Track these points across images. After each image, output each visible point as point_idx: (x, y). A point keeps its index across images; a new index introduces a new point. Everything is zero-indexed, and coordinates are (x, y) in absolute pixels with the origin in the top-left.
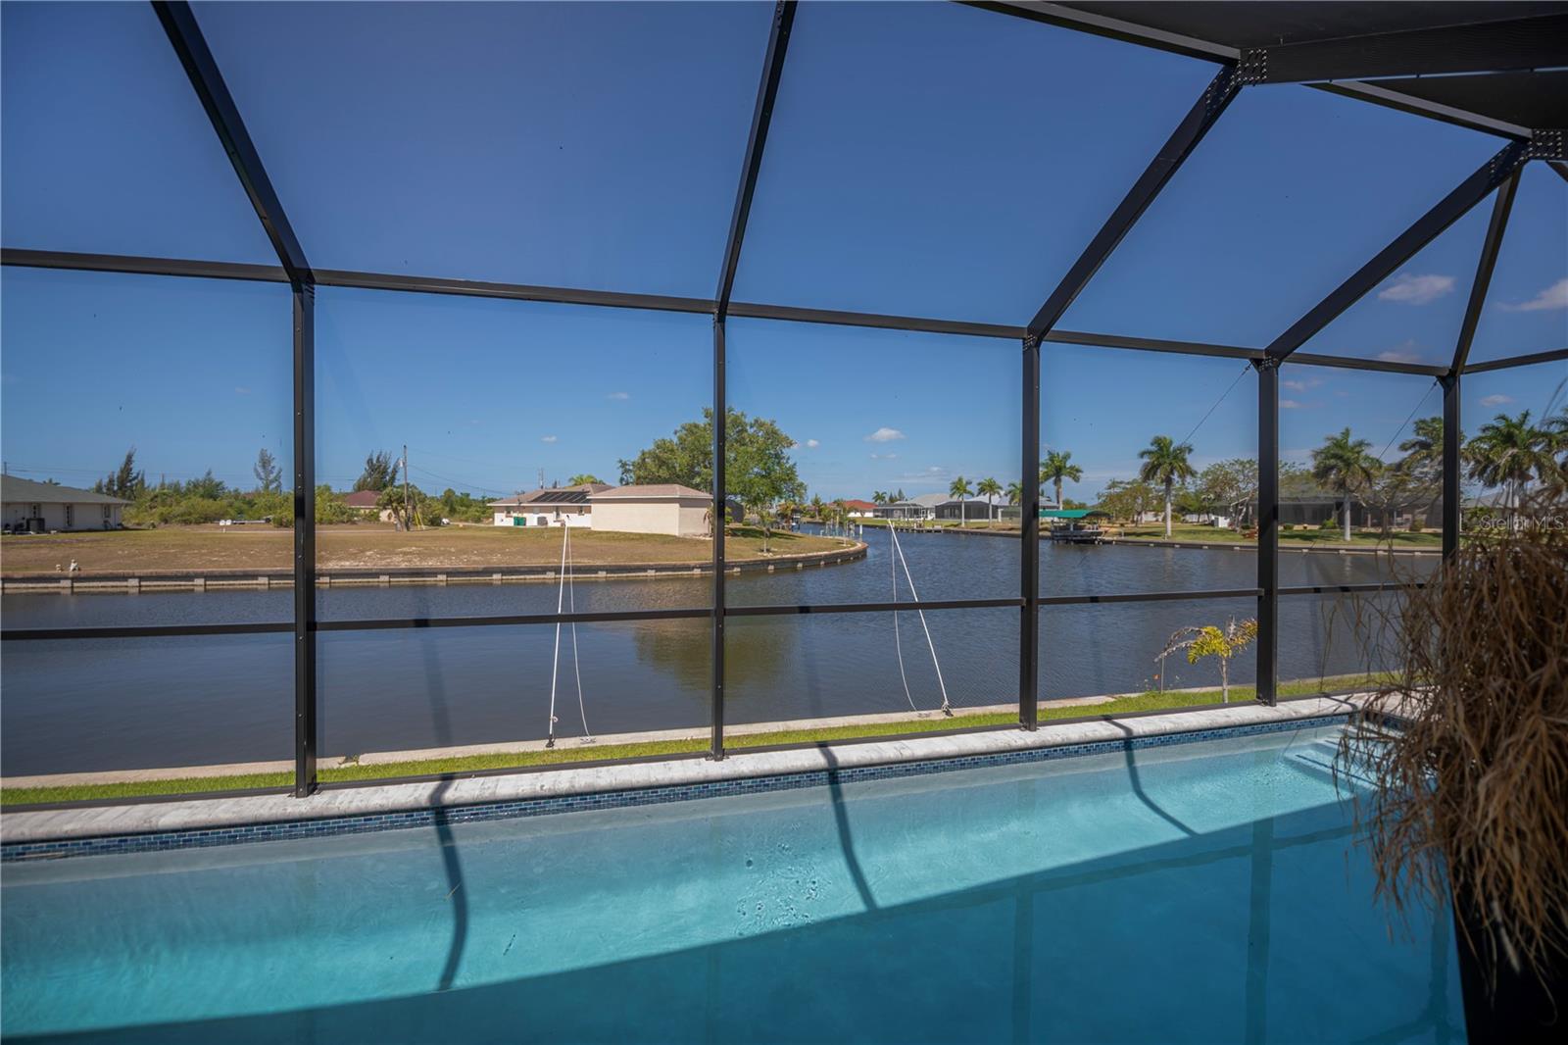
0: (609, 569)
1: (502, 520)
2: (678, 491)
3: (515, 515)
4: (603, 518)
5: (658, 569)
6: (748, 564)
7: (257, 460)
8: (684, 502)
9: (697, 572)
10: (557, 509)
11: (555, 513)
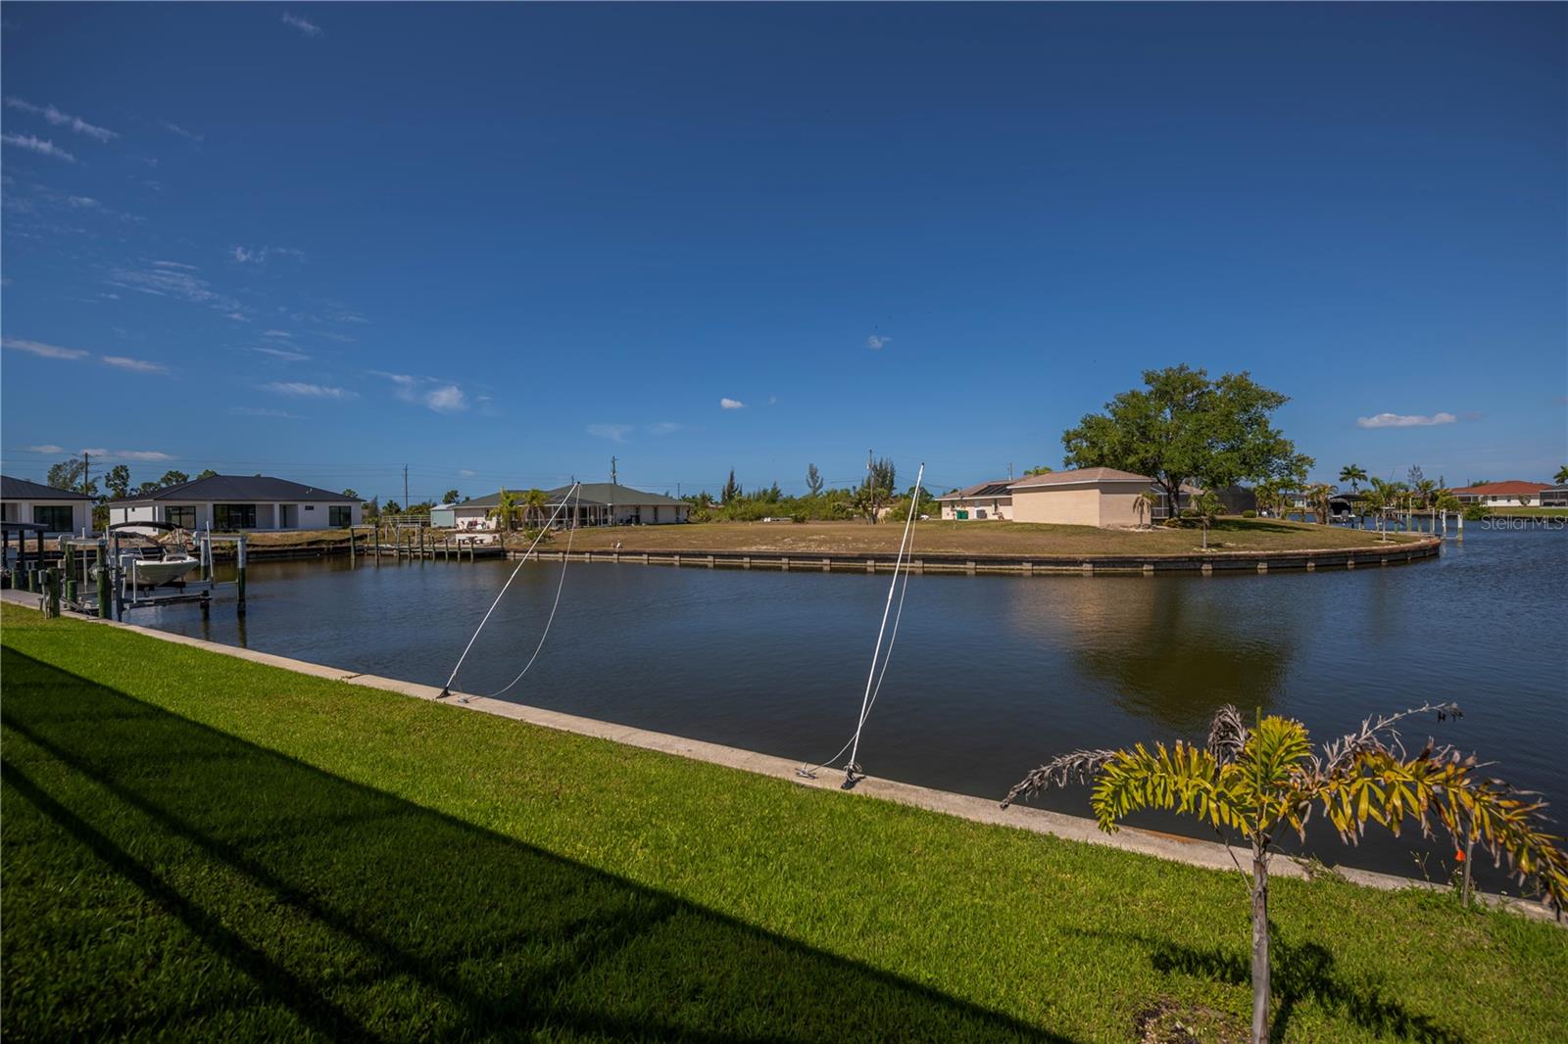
0: (978, 560)
1: (947, 514)
2: (1100, 474)
3: (959, 509)
4: (1024, 509)
5: (1036, 562)
6: (1165, 560)
7: (808, 472)
8: (1106, 488)
9: (1089, 567)
10: (995, 502)
11: (993, 506)
